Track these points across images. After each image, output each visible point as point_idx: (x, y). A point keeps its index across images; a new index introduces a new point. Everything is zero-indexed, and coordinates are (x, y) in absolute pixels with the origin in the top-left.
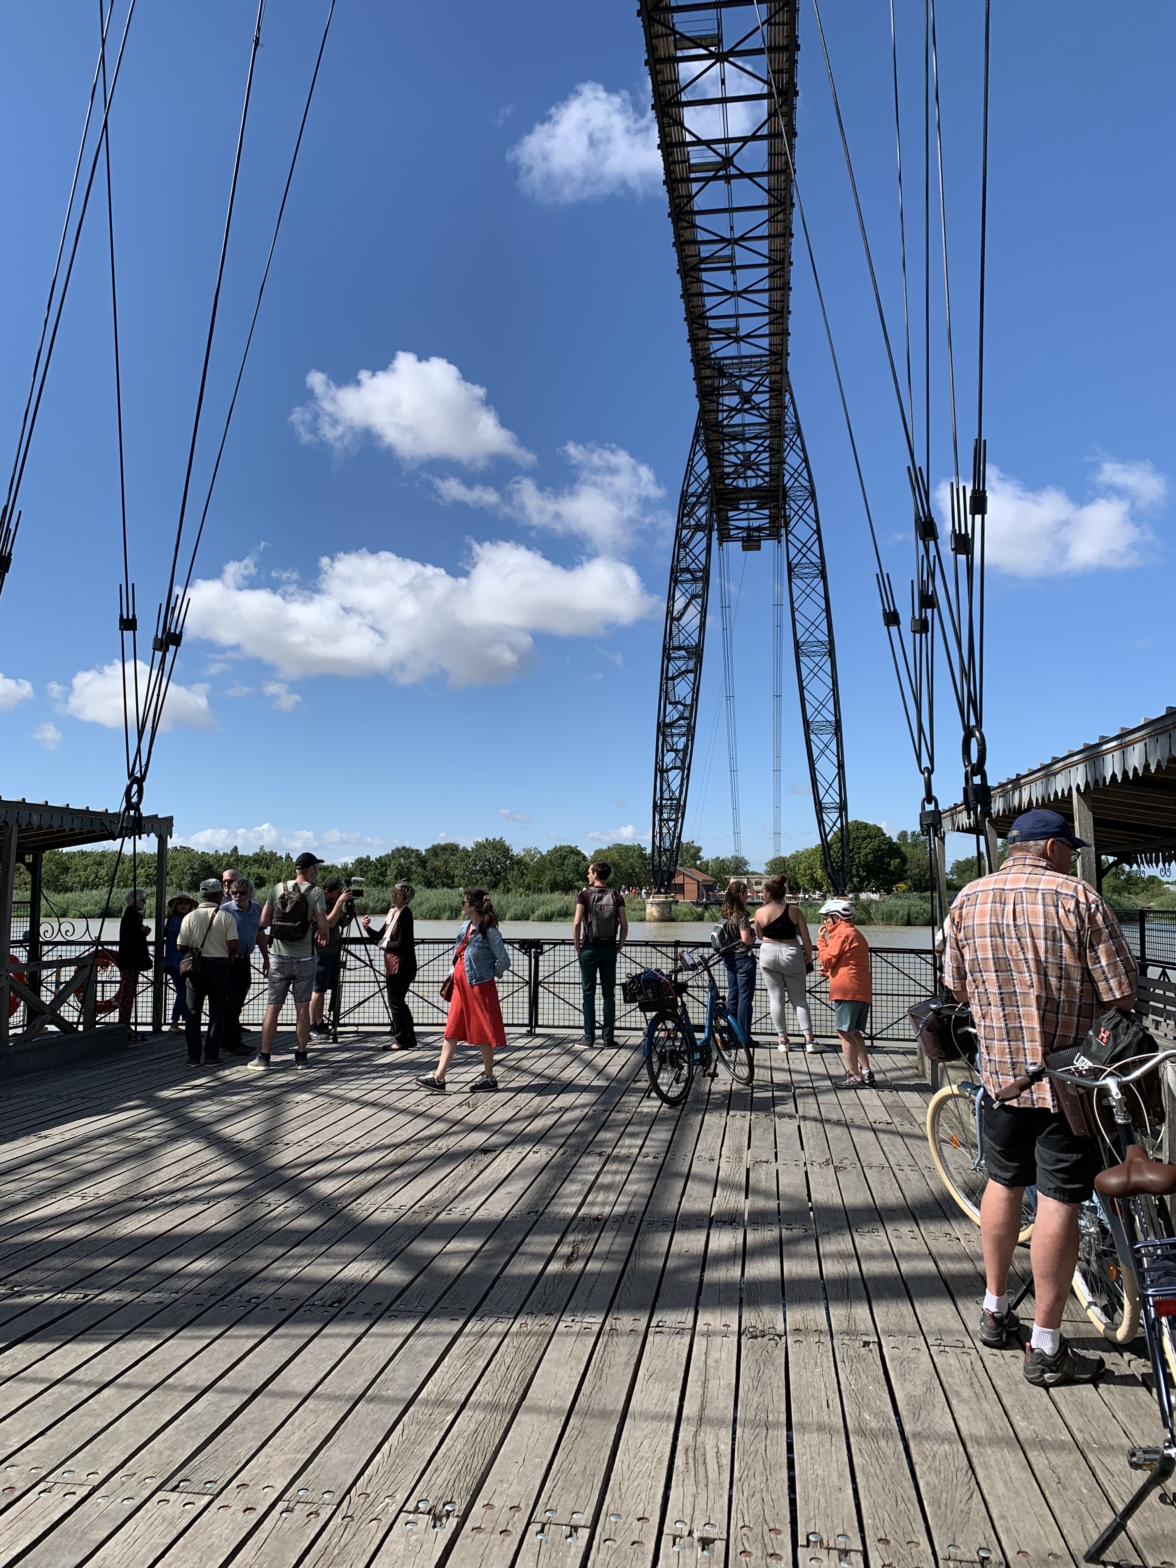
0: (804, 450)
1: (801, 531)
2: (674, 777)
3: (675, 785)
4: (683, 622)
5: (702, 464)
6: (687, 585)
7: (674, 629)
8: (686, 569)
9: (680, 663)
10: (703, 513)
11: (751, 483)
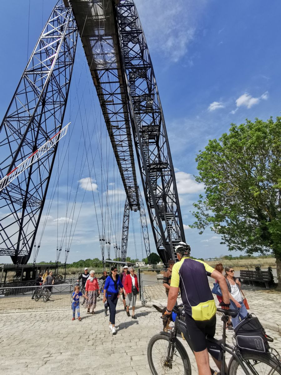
2: (124, 247)
3: (125, 248)
4: (125, 223)
5: (128, 201)
6: (126, 218)
7: (124, 224)
8: (126, 215)
9: (125, 229)
10: (128, 207)
11: (135, 203)
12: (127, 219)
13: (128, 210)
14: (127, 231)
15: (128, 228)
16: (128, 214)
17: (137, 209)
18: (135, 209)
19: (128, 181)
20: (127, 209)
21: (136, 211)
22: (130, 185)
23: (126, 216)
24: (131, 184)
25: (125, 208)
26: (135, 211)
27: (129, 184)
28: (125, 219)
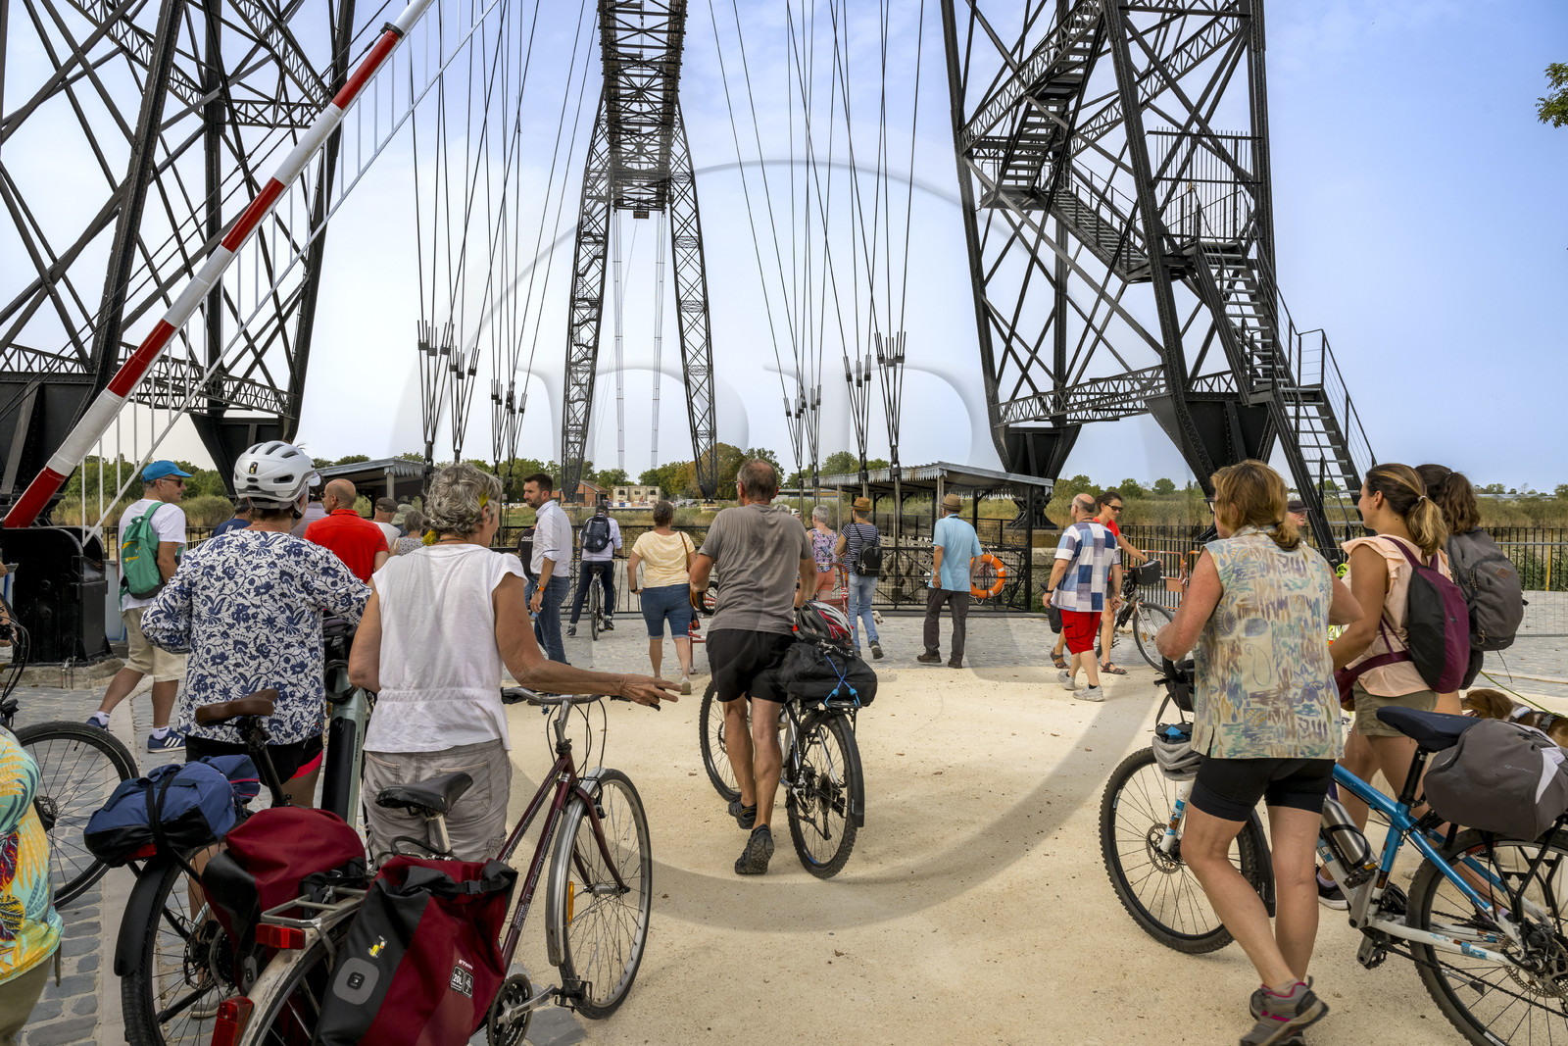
0: (686, 142)
1: (684, 209)
2: (579, 407)
4: (586, 278)
5: (603, 146)
6: (590, 247)
7: (579, 283)
8: (589, 234)
9: (584, 312)
10: (602, 186)
11: (644, 167)
12: (596, 257)
13: (601, 206)
14: (594, 324)
15: (597, 304)
16: (603, 224)
17: (648, 201)
18: (639, 200)
19: (634, 20)
20: (599, 199)
21: (646, 216)
22: (636, 51)
23: (591, 238)
24: (648, 40)
25: (585, 188)
26: (641, 213)
27: (636, 40)
28: (582, 254)
